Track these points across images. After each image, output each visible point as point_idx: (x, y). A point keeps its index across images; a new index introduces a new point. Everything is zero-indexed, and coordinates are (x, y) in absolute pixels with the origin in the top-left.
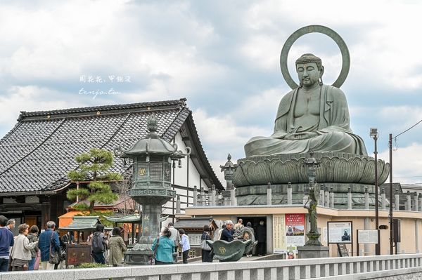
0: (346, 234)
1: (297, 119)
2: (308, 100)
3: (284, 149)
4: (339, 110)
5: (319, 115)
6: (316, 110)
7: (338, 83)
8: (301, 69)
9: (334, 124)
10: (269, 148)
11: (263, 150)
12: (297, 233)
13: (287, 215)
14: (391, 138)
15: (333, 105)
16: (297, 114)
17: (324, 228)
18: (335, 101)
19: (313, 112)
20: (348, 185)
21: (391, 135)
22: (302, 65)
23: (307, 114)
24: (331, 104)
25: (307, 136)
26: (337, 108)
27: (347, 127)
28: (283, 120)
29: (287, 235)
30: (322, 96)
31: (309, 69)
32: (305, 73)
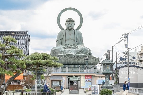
0: (104, 82)
1: (66, 41)
2: (70, 35)
3: (67, 52)
4: (81, 39)
5: (75, 40)
6: (74, 39)
7: (78, 29)
8: (69, 24)
9: (80, 44)
10: (62, 52)
11: (60, 52)
12: (89, 81)
13: (86, 76)
14: (117, 54)
15: (79, 37)
16: (66, 39)
17: (97, 80)
18: (80, 36)
19: (73, 39)
20: (90, 65)
21: (117, 53)
22: (69, 22)
23: (70, 40)
24: (78, 37)
25: (73, 48)
26: (80, 38)
27: (83, 45)
28: (60, 41)
29: (86, 82)
30: (75, 34)
31: (71, 24)
32: (70, 25)
